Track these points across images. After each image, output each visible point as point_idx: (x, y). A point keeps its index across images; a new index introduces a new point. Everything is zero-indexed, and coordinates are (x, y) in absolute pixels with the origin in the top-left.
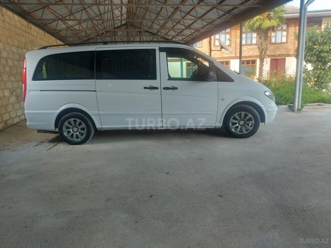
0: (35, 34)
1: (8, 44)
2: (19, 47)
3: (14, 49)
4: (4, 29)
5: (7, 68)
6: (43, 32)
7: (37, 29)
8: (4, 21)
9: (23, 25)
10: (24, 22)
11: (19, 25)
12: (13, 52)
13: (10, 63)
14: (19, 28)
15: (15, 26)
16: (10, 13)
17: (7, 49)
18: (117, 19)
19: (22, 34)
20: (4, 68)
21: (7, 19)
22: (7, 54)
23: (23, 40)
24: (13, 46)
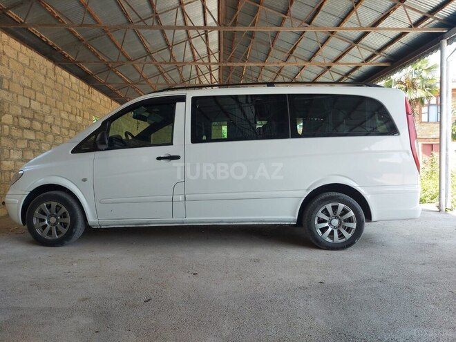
0: (98, 101)
1: (56, 107)
2: (72, 113)
3: (64, 115)
4: (54, 91)
5: (50, 137)
6: (110, 100)
7: (101, 95)
8: (55, 81)
9: (82, 88)
10: (84, 85)
11: (76, 88)
12: (62, 119)
13: (56, 130)
14: (75, 91)
15: (71, 89)
16: (66, 74)
17: (54, 113)
18: (201, 61)
19: (78, 98)
20: (46, 135)
21: (60, 80)
22: (53, 119)
23: (79, 105)
24: (64, 110)
